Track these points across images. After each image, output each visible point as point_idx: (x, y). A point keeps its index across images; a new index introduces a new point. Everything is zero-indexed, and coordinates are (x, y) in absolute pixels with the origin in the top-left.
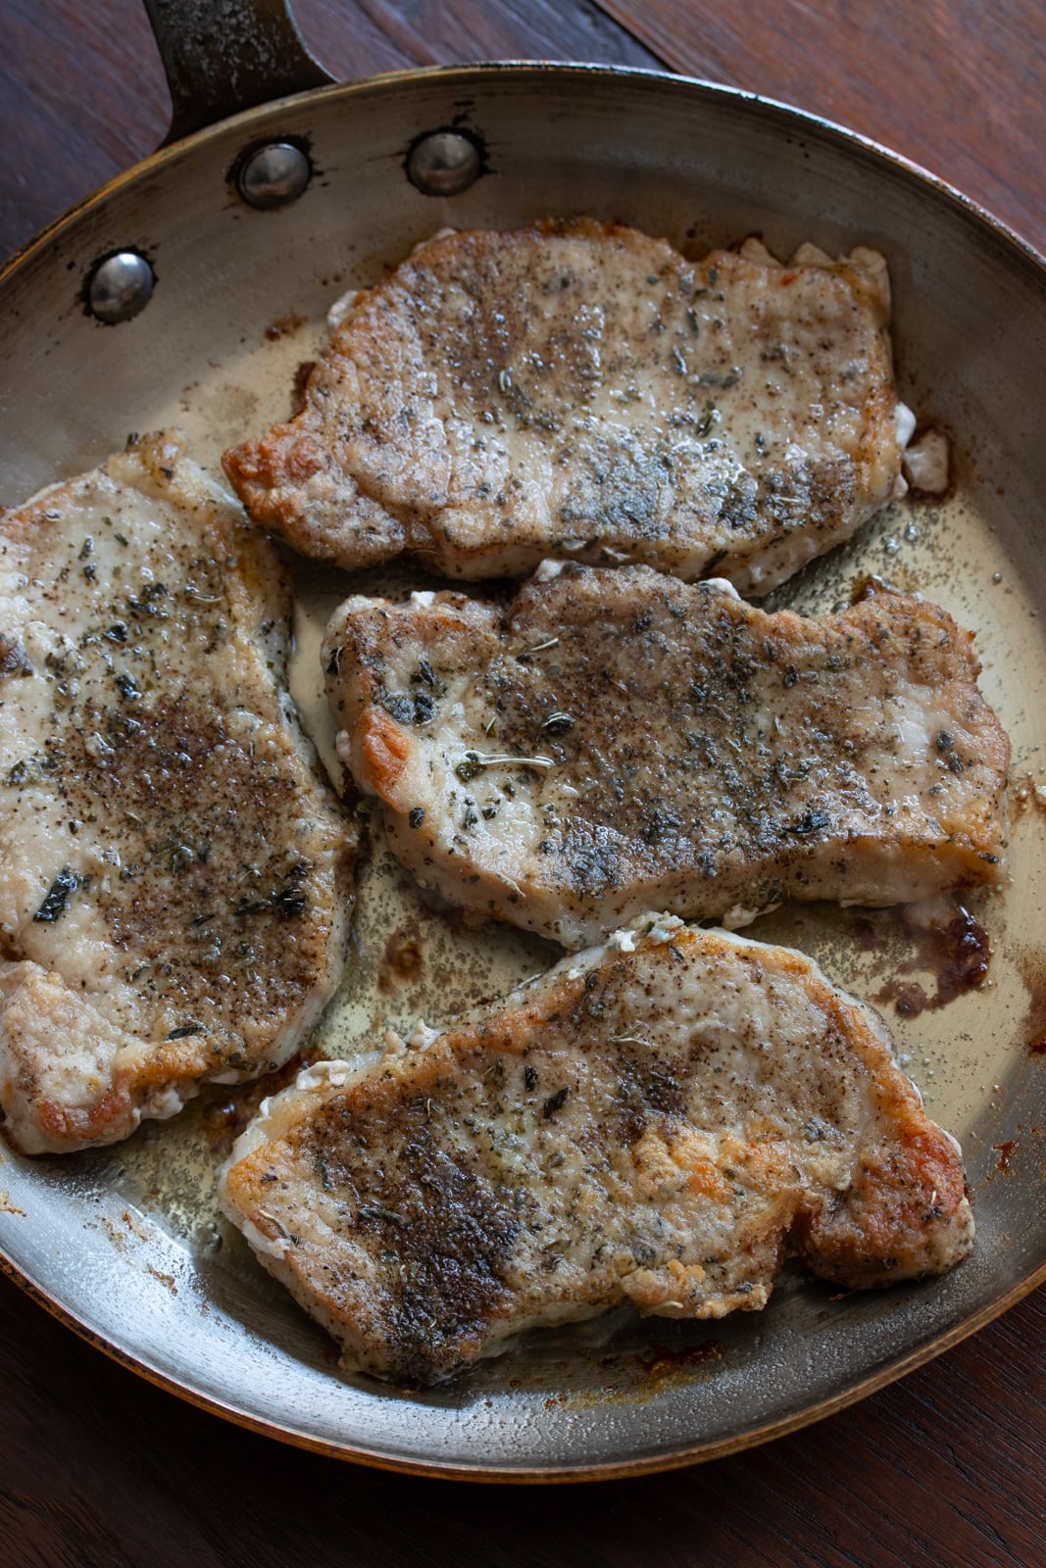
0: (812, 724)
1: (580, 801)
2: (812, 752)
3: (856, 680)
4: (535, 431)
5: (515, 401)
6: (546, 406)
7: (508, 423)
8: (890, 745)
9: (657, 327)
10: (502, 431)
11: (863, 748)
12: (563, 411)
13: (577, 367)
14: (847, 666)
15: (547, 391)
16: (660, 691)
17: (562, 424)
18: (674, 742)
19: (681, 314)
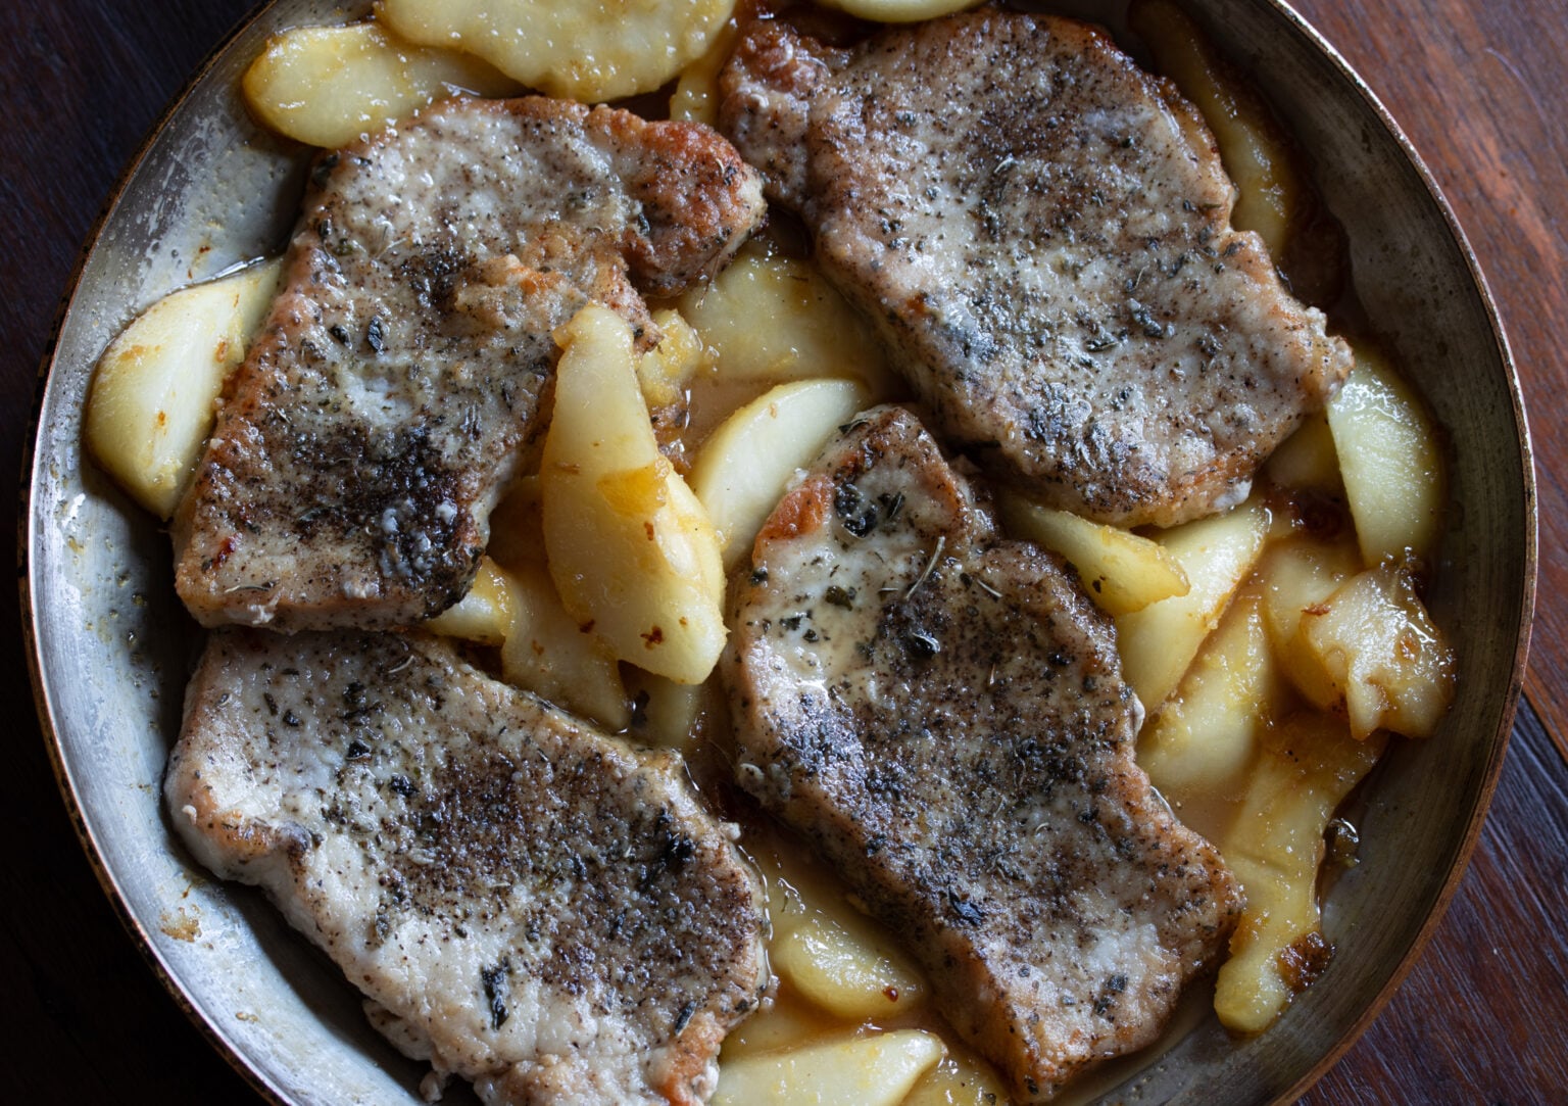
0: (1058, 860)
1: (868, 707)
2: (1035, 875)
3: (1122, 875)
4: (981, 225)
5: (995, 187)
6: (1009, 215)
7: (972, 199)
8: (1085, 940)
9: (1146, 243)
10: (960, 201)
11: (1067, 916)
12: (1015, 233)
13: (1063, 211)
14: (1131, 859)
15: (1023, 205)
16: (1009, 712)
17: (1003, 240)
18: (972, 752)
19: (1177, 251)
